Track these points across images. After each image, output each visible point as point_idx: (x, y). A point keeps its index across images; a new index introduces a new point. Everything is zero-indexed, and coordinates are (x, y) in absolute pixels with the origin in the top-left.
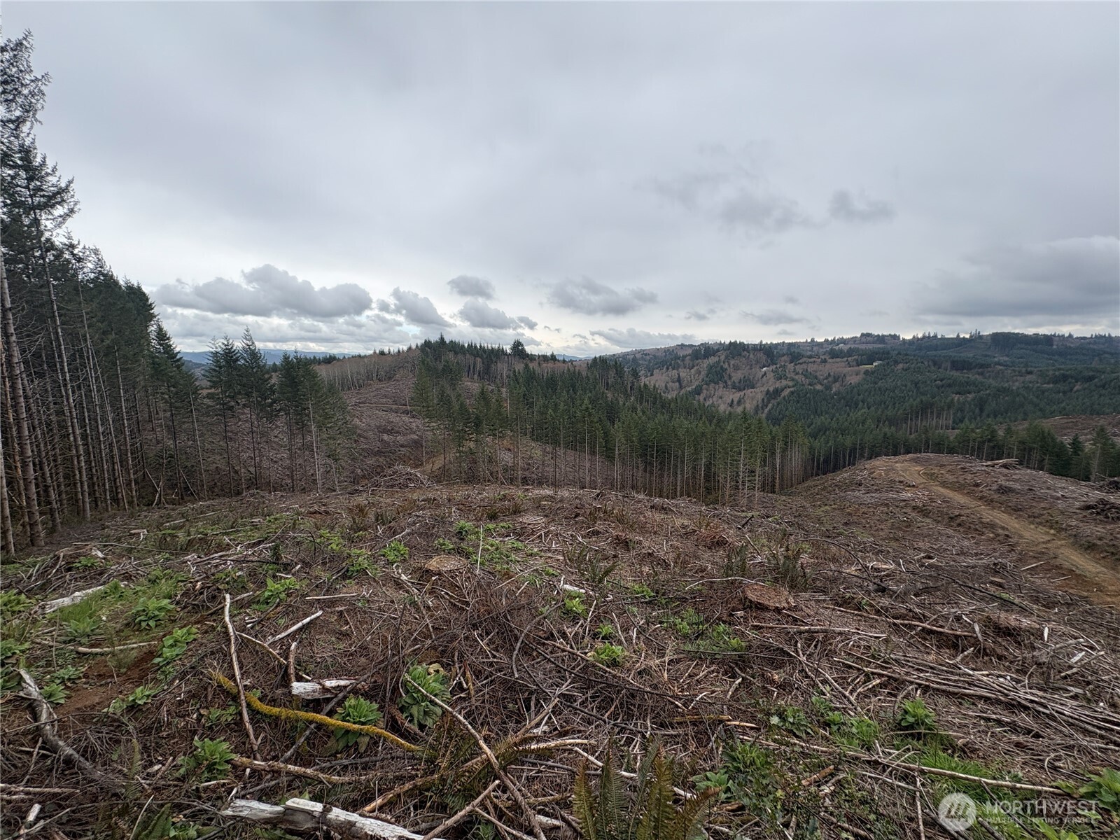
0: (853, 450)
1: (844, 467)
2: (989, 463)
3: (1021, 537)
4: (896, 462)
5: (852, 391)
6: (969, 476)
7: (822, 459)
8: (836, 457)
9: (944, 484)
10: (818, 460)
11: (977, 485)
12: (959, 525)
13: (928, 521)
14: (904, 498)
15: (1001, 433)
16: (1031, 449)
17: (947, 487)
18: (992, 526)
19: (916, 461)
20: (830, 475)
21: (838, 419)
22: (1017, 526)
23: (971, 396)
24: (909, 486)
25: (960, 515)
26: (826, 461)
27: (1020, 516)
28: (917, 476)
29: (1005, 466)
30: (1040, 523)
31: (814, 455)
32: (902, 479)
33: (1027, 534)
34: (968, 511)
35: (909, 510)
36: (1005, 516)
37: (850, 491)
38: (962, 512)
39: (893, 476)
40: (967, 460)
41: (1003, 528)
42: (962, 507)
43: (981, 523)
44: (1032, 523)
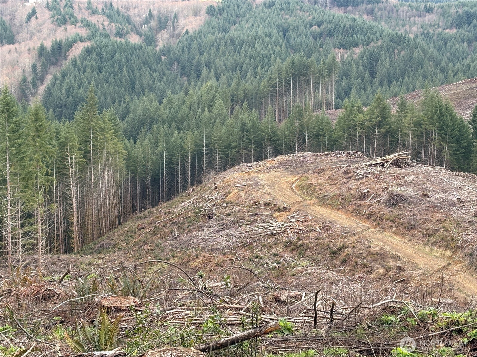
0: (197, 156)
1: (185, 188)
2: (379, 160)
3: (415, 266)
4: (260, 172)
5: (189, 46)
6: (354, 184)
7: (148, 178)
8: (172, 173)
9: (324, 201)
10: (143, 180)
11: (364, 197)
12: (344, 262)
13: (305, 262)
14: (272, 230)
15: (394, 111)
16: (428, 134)
17: (328, 205)
18: (381, 256)
19: (287, 166)
20: (163, 206)
21: (170, 101)
22: (410, 251)
23: (358, 51)
24: (279, 210)
25: (344, 247)
26: (156, 181)
27: (413, 236)
28: (288, 192)
29: (397, 163)
30: (434, 244)
31: (134, 172)
32: (268, 199)
33: (421, 262)
34: (353, 239)
35: (279, 249)
36: (396, 240)
37: (196, 229)
38: (347, 242)
39: (257, 195)
40: (352, 158)
41: (395, 258)
42: (346, 234)
43: (370, 254)
44: (426, 244)
